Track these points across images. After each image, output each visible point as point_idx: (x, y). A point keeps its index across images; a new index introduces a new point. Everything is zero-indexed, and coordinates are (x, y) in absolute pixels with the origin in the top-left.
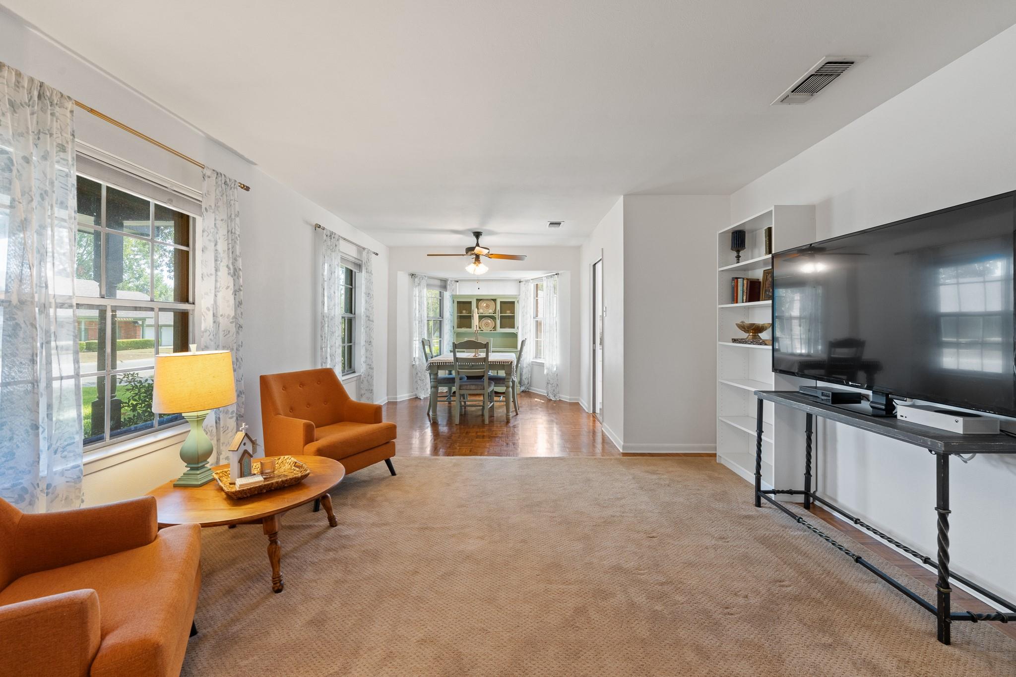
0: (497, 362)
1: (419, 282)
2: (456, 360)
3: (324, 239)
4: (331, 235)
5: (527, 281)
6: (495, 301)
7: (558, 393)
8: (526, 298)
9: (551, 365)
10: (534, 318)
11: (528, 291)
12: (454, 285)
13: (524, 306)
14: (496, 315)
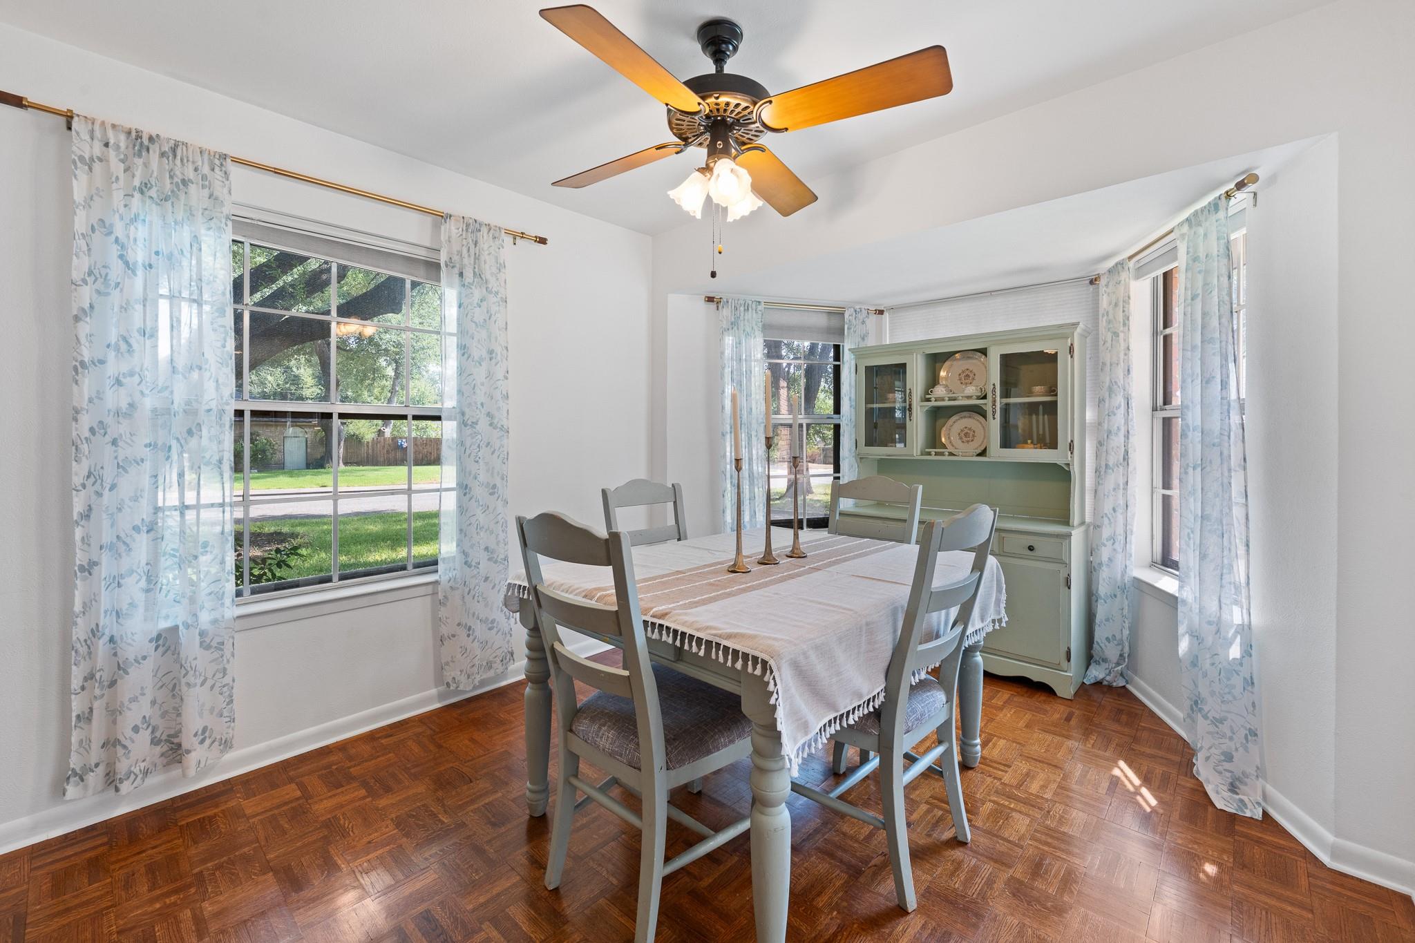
5: (1116, 269)
6: (986, 356)
7: (1261, 772)
8: (1110, 335)
9: (1209, 623)
10: (1155, 409)
11: (1116, 305)
12: (868, 321)
13: (1104, 364)
14: (987, 405)
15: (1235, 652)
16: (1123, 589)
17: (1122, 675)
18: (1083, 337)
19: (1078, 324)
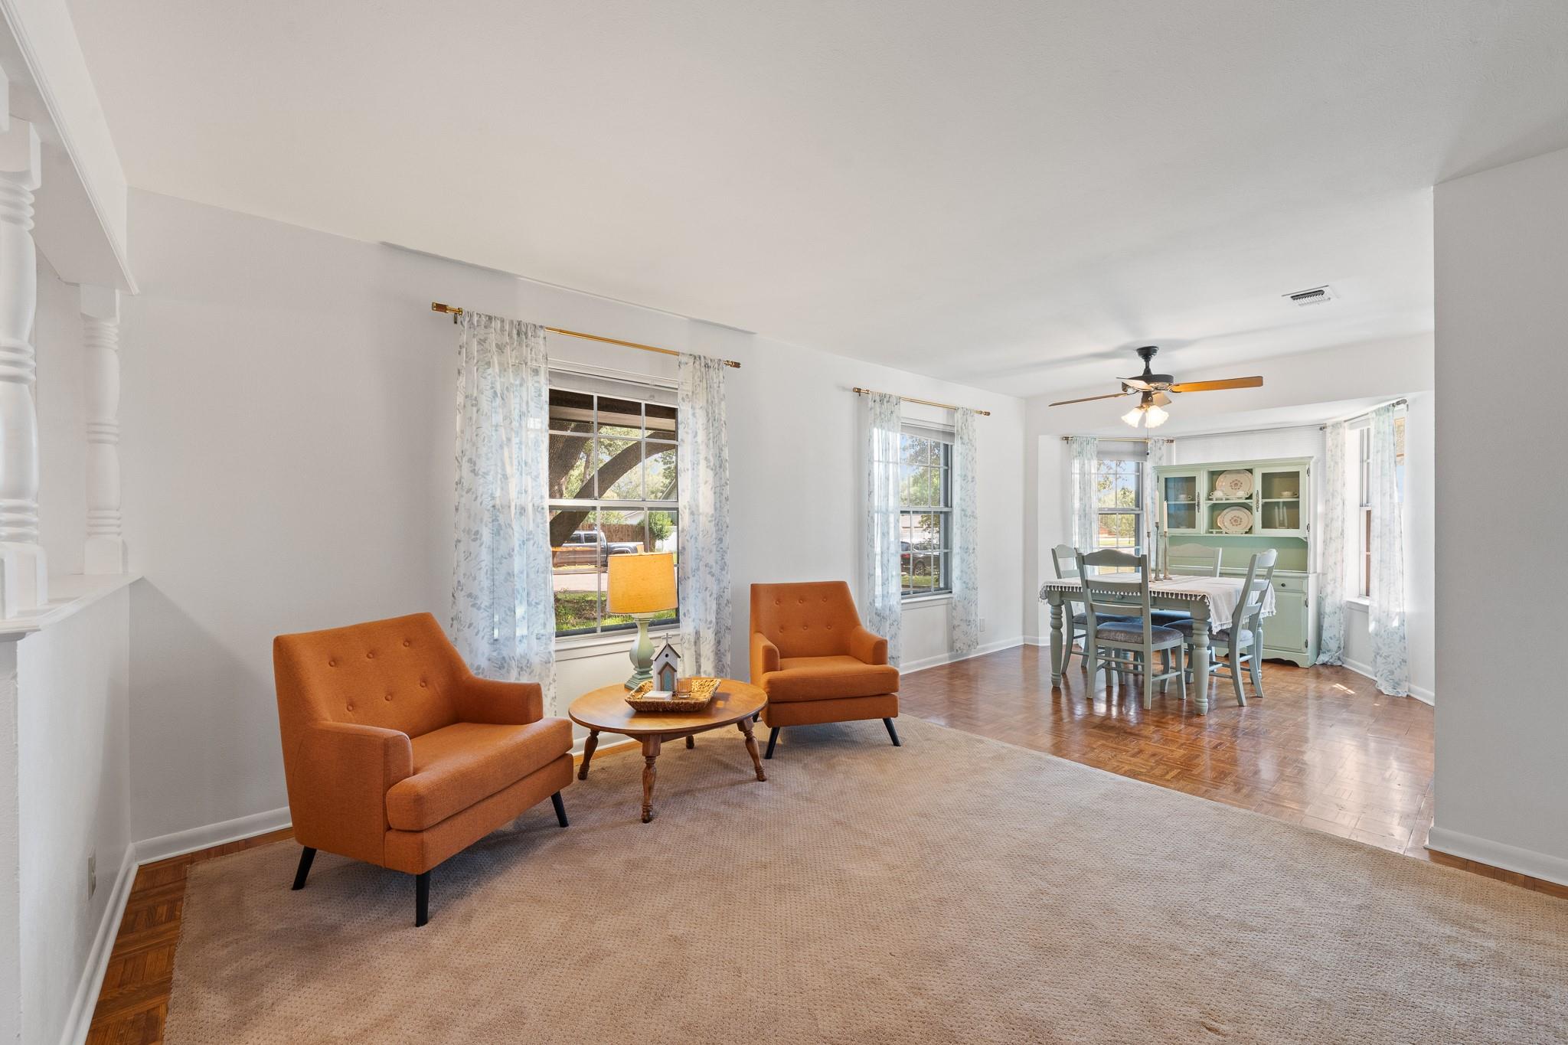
0: (1172, 594)
1: (1079, 450)
2: (1085, 583)
3: (869, 406)
4: (883, 398)
5: (1336, 425)
6: (1252, 473)
7: (1408, 679)
8: (1332, 464)
9: (1384, 612)
10: (1361, 506)
11: (1337, 446)
12: (1162, 448)
13: (1329, 480)
14: (1253, 502)
15: (1396, 623)
16: (1340, 608)
17: (1339, 659)
18: (1316, 463)
19: (1313, 457)
